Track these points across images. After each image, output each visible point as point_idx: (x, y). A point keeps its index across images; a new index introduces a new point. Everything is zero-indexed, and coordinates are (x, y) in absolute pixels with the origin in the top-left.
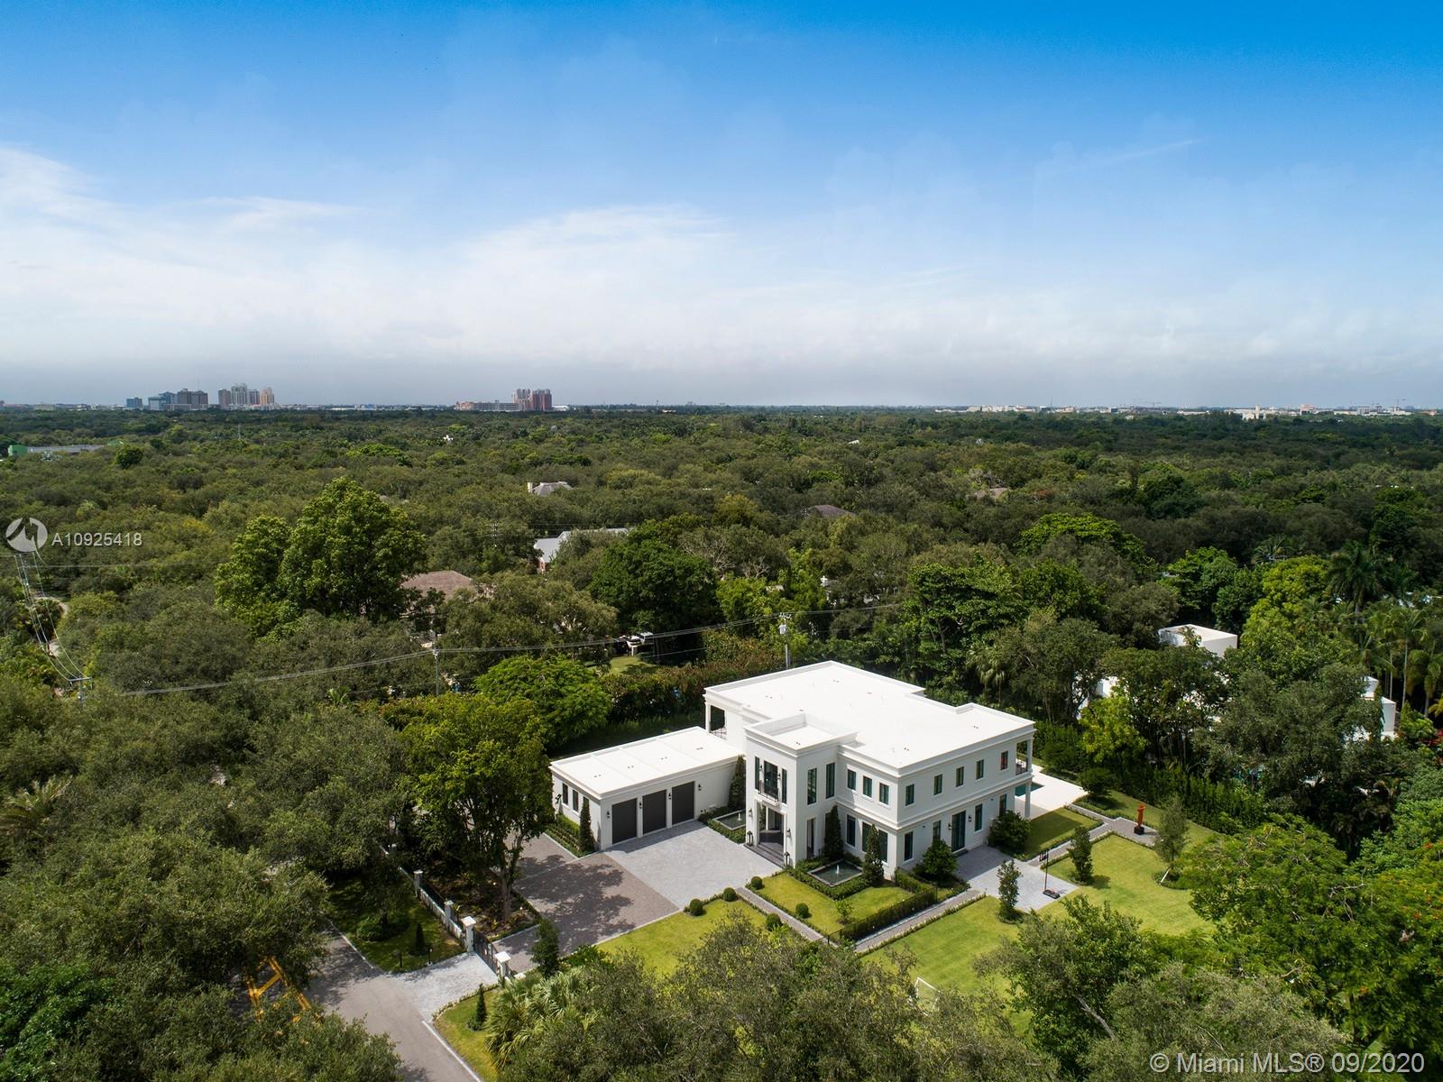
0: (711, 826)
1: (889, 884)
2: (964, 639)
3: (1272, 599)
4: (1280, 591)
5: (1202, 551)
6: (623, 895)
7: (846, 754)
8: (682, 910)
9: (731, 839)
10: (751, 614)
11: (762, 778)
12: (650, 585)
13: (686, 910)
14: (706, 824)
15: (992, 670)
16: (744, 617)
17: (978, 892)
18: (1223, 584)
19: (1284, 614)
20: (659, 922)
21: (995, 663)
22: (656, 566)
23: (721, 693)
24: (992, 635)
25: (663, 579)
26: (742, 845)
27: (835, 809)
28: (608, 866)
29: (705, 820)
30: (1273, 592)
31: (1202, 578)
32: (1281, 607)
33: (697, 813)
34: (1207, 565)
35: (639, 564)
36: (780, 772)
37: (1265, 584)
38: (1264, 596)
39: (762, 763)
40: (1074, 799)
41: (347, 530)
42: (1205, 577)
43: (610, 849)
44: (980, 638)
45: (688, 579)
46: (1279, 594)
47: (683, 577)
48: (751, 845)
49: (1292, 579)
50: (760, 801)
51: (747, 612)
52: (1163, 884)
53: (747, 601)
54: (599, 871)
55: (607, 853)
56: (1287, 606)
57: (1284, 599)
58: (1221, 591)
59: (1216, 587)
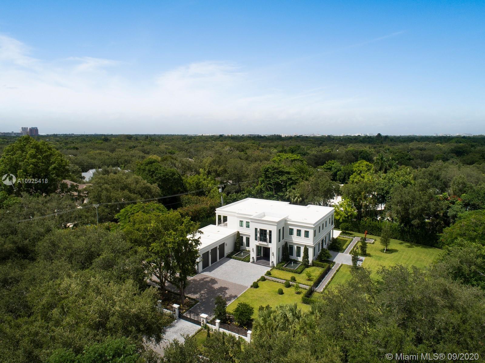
0: (233, 258)
1: (310, 266)
2: (284, 189)
3: (357, 173)
4: (359, 170)
5: (330, 161)
6: (223, 286)
7: (289, 223)
8: (249, 287)
9: (245, 261)
10: (202, 187)
11: (258, 235)
12: (160, 180)
13: (251, 287)
14: (231, 258)
15: (297, 198)
16: (200, 189)
17: (339, 264)
18: (338, 171)
19: (361, 177)
20: (245, 293)
21: (298, 195)
22: (161, 172)
23: (223, 210)
24: (294, 186)
25: (165, 177)
26: (250, 263)
27: (286, 243)
28: (208, 278)
29: (230, 257)
30: (357, 171)
31: (332, 169)
32: (360, 175)
33: (226, 255)
34: (333, 165)
35: (153, 172)
36: (268, 231)
37: (354, 169)
38: (354, 172)
39: (258, 230)
40: (339, 234)
41: (33, 156)
42: (333, 169)
43: (203, 272)
44: (290, 187)
45: (174, 177)
46: (359, 171)
47: (172, 176)
48: (253, 262)
49: (362, 166)
50: (258, 244)
51: (201, 187)
52: (385, 253)
53: (200, 183)
54: (205, 280)
55: (202, 273)
56: (362, 174)
57: (361, 172)
58: (338, 173)
59: (337, 172)
